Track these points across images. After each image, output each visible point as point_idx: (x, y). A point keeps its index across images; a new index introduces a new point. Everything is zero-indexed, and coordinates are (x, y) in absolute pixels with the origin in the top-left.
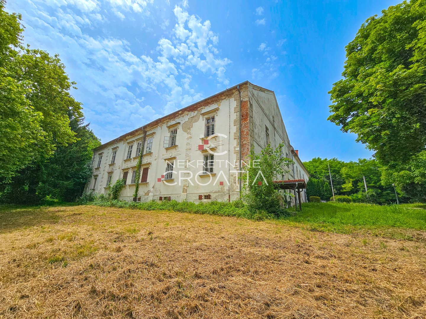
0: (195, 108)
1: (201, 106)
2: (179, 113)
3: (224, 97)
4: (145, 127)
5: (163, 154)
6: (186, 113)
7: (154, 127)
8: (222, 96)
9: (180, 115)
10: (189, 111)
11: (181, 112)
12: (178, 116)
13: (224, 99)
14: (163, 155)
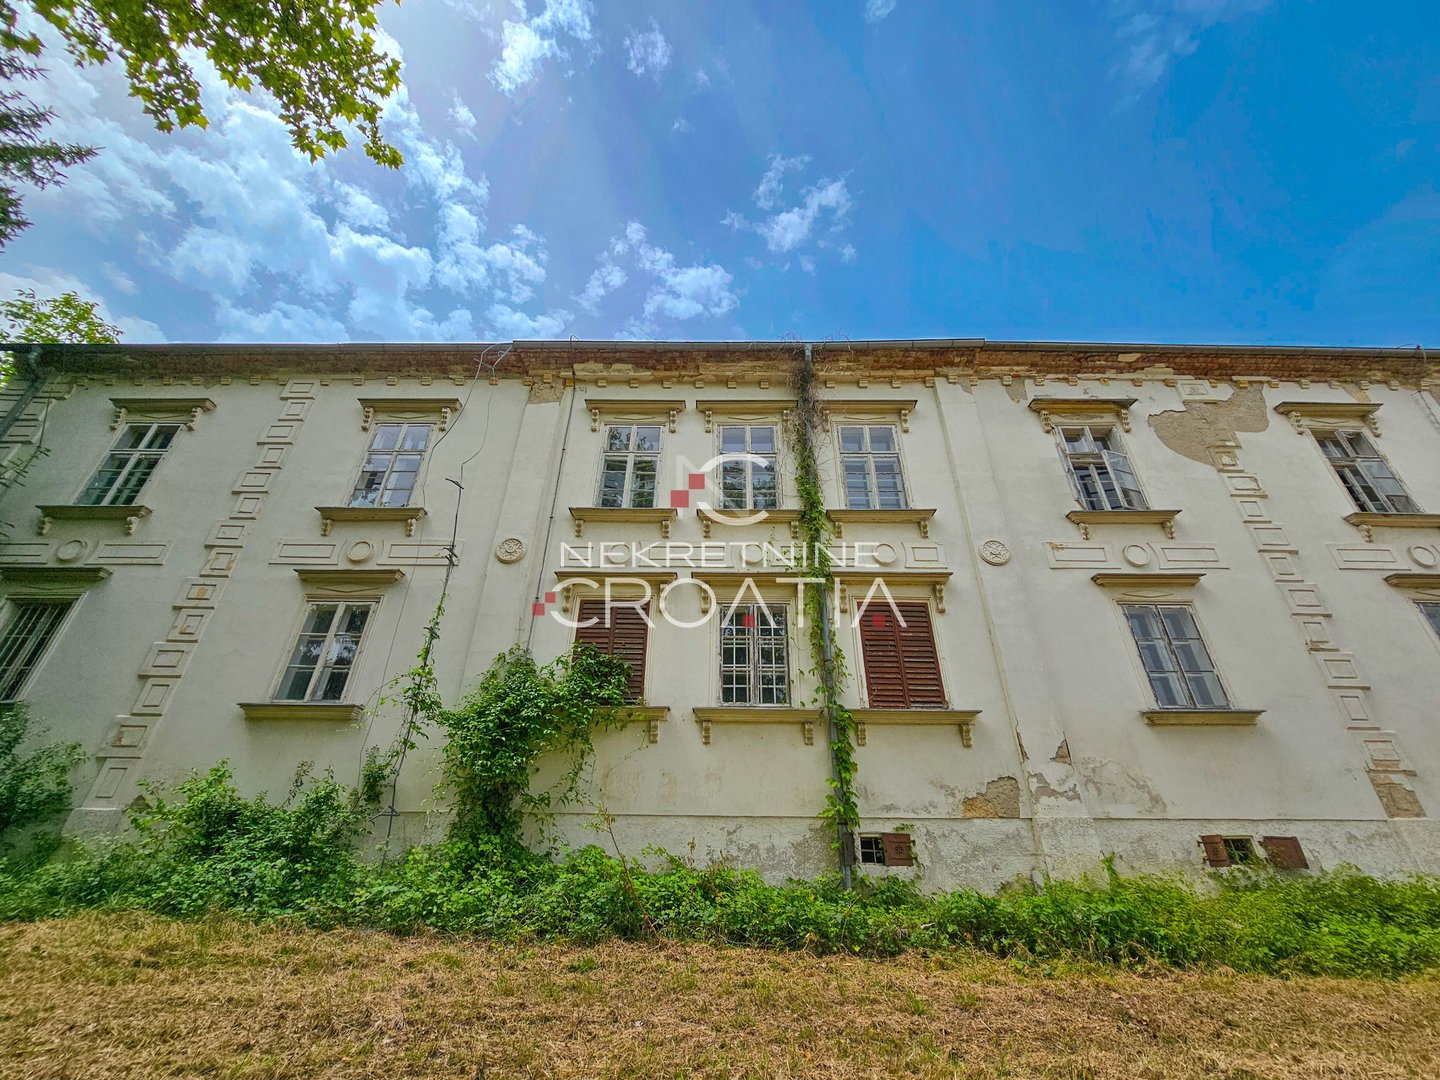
0: (1221, 367)
1: (1256, 371)
2: (1121, 358)
3: (1379, 375)
4: (828, 353)
5: (1057, 541)
6: (1162, 370)
7: (901, 373)
8: (1374, 366)
9: (1120, 370)
10: (1179, 371)
11: (1132, 358)
12: (1102, 370)
13: (1378, 382)
14: (1056, 548)
